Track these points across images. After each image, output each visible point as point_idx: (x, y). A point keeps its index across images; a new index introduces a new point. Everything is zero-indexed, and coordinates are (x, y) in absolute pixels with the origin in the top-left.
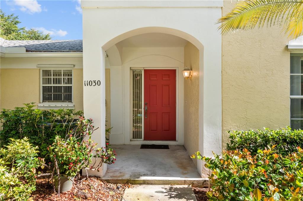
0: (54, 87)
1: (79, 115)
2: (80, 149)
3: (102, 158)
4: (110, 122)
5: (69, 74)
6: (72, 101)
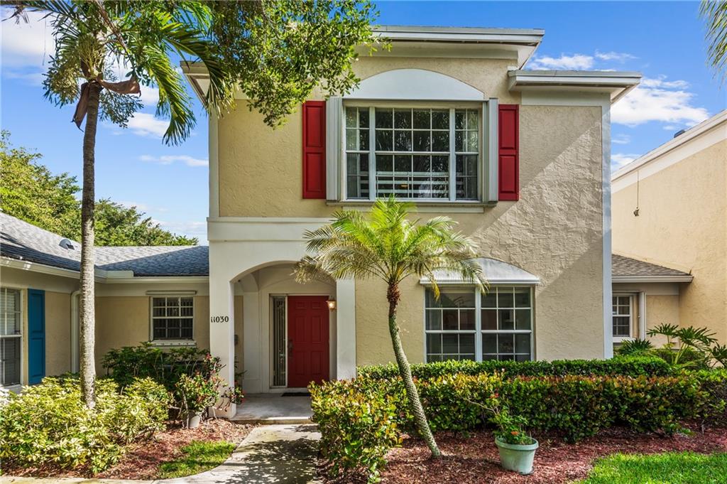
0: (168, 319)
1: (205, 354)
2: (207, 386)
3: (230, 397)
4: (243, 365)
5: (188, 302)
6: (193, 338)
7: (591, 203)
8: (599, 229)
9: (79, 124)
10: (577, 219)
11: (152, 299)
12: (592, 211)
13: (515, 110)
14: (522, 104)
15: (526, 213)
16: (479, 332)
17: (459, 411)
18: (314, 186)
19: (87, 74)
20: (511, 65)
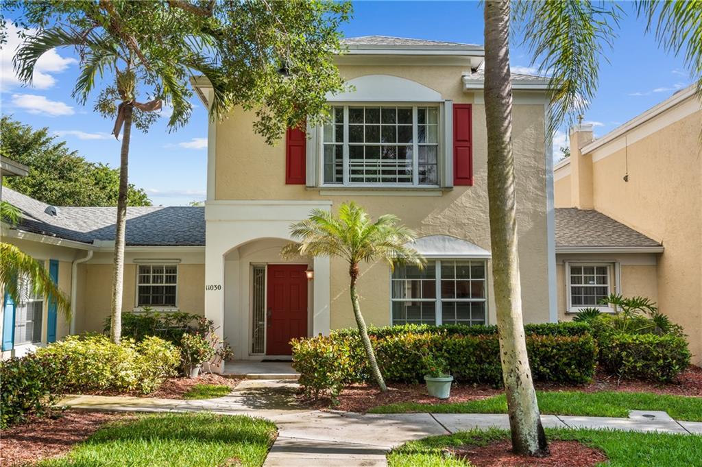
0: (153, 287)
2: (204, 343)
3: (221, 355)
6: (176, 305)
7: (536, 188)
8: (543, 210)
9: (117, 136)
10: (525, 201)
11: (138, 266)
12: (537, 194)
13: (469, 108)
14: (475, 103)
15: (479, 196)
16: (439, 300)
17: (408, 362)
18: (295, 173)
19: (124, 98)
20: (465, 71)
